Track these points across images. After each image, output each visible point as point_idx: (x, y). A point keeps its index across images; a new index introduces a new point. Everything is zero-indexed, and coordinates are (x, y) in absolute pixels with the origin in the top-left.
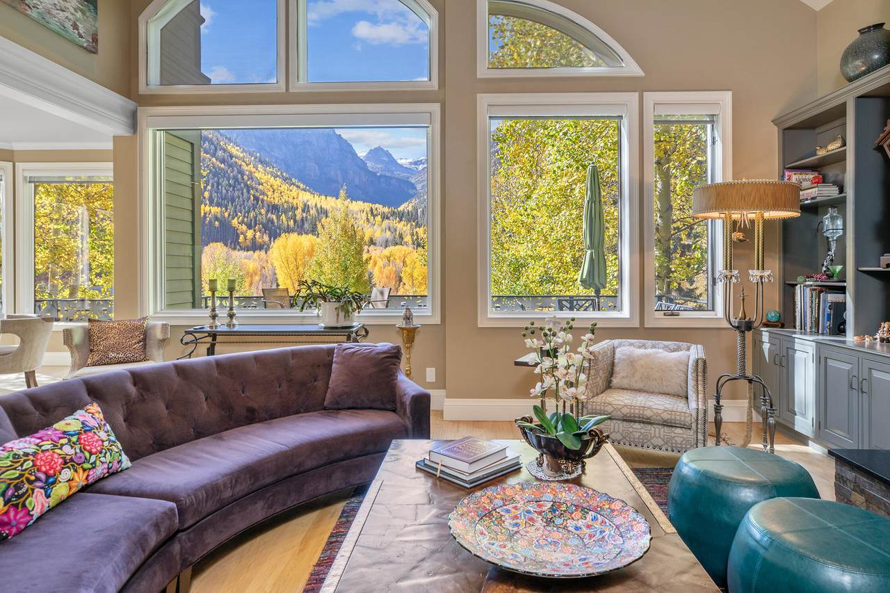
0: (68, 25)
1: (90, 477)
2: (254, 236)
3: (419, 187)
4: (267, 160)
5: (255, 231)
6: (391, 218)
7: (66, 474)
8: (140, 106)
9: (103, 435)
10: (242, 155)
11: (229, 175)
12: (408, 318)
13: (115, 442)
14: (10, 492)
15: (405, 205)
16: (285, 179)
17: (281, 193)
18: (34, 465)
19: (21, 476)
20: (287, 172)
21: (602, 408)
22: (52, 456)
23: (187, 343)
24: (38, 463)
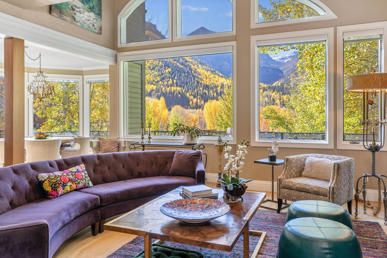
0: (91, 26)
1: (77, 187)
2: (197, 101)
3: (285, 72)
4: (204, 62)
5: (197, 99)
6: (268, 90)
7: (70, 184)
8: (118, 52)
9: (83, 174)
10: (191, 61)
11: (185, 71)
12: (220, 141)
13: (87, 177)
14: (53, 186)
15: (277, 82)
16: (212, 72)
17: (210, 79)
18: (60, 179)
19: (56, 182)
20: (213, 67)
21: (288, 184)
22: (66, 177)
23: (131, 149)
24: (61, 179)
